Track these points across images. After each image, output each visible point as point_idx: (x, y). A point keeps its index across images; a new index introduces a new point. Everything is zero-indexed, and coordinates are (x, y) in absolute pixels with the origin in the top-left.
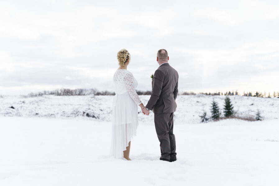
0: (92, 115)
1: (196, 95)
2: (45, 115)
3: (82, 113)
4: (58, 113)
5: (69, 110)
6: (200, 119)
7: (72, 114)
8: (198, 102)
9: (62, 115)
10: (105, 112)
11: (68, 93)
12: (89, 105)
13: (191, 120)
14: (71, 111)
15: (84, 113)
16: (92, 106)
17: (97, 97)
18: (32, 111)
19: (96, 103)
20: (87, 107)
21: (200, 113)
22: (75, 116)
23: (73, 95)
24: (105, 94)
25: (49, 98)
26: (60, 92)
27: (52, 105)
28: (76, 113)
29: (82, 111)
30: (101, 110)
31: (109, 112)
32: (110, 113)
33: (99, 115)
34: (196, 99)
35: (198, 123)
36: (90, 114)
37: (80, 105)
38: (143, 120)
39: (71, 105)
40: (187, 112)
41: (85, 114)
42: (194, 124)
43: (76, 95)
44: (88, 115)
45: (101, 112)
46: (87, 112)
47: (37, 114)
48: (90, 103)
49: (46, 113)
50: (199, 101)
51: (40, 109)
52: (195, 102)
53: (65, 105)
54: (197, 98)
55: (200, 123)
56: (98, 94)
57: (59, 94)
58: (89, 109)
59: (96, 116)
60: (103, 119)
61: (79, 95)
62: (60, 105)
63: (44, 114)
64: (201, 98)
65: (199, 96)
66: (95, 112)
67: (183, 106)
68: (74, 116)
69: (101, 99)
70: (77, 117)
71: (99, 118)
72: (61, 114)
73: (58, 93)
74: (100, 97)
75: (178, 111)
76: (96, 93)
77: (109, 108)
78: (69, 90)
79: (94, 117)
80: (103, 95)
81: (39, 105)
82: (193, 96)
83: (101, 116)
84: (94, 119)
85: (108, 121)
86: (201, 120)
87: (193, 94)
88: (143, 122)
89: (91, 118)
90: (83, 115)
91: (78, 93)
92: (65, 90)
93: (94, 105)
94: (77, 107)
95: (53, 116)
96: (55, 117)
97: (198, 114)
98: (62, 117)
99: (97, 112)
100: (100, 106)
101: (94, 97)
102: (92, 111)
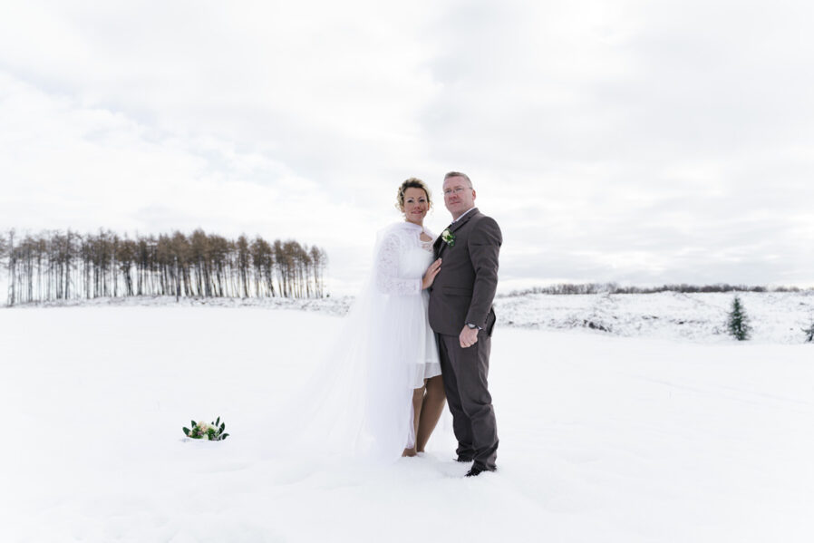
0: (599, 325)
1: (801, 292)
2: (524, 325)
3: (583, 323)
4: (543, 322)
5: (561, 316)
6: (805, 336)
7: (566, 323)
8: (802, 304)
9: (549, 325)
10: (622, 321)
11: (570, 290)
12: (595, 309)
13: (785, 337)
14: (565, 318)
15: (586, 322)
16: (601, 311)
17: (613, 296)
18: (504, 319)
19: (607, 306)
20: (592, 313)
21: (804, 324)
22: (571, 327)
23: (576, 293)
24: (632, 291)
25: (535, 299)
26: (557, 289)
27: (536, 309)
28: (572, 323)
29: (582, 318)
30: (616, 318)
31: (628, 320)
32: (630, 322)
33: (611, 325)
34: (800, 299)
35: (800, 343)
36: (595, 323)
37: (582, 309)
38: (690, 336)
39: (567, 309)
40: (778, 322)
41: (588, 324)
42: (791, 344)
43: (584, 293)
44: (592, 325)
45: (615, 322)
46: (591, 321)
47: (511, 323)
48: (598, 306)
49: (525, 322)
50: (804, 302)
51: (517, 314)
52: (797, 305)
53: (558, 309)
54: (801, 297)
55: (805, 343)
56: (620, 291)
57: (555, 292)
58: (595, 316)
59: (605, 327)
60: (618, 333)
61: (588, 292)
62: (549, 309)
63: (522, 322)
64: (809, 297)
65: (806, 294)
66: (605, 320)
67: (771, 311)
68: (569, 326)
69: (619, 300)
70: (574, 329)
71: (610, 331)
72: (548, 323)
73: (554, 290)
74: (621, 295)
75: (760, 320)
76: (616, 290)
77: (629, 314)
78: (572, 286)
79: (602, 328)
80: (627, 292)
81: (515, 309)
82: (794, 293)
83: (615, 328)
84: (602, 331)
85: (626, 336)
86: (807, 337)
87: (796, 290)
88: (691, 338)
89: (598, 330)
90: (584, 326)
91: (586, 290)
92: (565, 286)
93: (605, 309)
94: (575, 312)
95: (535, 326)
96: (538, 328)
97: (801, 326)
98: (549, 328)
99: (607, 321)
100: (615, 311)
101: (608, 297)
102: (600, 320)
